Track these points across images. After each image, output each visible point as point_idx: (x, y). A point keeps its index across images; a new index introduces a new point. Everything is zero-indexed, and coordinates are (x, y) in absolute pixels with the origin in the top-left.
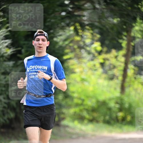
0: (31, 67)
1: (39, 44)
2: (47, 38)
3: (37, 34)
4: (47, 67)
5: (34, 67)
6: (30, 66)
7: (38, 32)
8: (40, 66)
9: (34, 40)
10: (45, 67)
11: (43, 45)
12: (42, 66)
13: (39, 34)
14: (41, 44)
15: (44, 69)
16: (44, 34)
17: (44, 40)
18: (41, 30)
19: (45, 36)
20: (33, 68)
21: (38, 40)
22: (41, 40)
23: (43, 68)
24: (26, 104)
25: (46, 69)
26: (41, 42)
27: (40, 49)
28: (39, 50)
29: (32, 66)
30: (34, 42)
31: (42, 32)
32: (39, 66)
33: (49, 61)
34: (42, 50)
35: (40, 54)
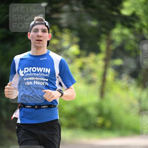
0: (27, 70)
1: (38, 36)
3: (35, 22)
4: (50, 69)
5: (31, 69)
6: (25, 69)
7: (36, 21)
8: (40, 68)
9: (30, 32)
10: (47, 69)
11: (43, 37)
12: (42, 68)
13: (37, 22)
14: (41, 36)
15: (46, 72)
16: (44, 22)
18: (39, 17)
19: (46, 26)
20: (30, 71)
21: (37, 31)
22: (40, 31)
23: (44, 71)
24: (21, 122)
25: (49, 72)
26: (40, 33)
27: (39, 43)
28: (38, 45)
29: (27, 68)
30: (30, 34)
31: (42, 20)
32: (38, 68)
35: (38, 51)
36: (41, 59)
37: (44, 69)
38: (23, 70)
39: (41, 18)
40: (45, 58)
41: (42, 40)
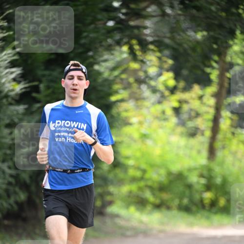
0: (59, 123)
1: (73, 85)
2: (85, 75)
3: (70, 67)
4: (86, 125)
5: (64, 123)
9: (64, 78)
11: (80, 86)
13: (72, 68)
14: (77, 85)
15: (82, 128)
16: (80, 68)
17: (81, 78)
18: (76, 62)
19: (83, 72)
20: (62, 125)
21: (72, 78)
22: (76, 78)
24: (51, 187)
26: (76, 81)
27: (74, 93)
28: (73, 95)
29: (60, 121)
30: (64, 81)
31: (79, 66)
33: (89, 114)
34: (78, 94)
36: (76, 112)
37: (80, 124)
38: (54, 122)
39: (77, 63)
40: (81, 111)
41: (78, 89)
